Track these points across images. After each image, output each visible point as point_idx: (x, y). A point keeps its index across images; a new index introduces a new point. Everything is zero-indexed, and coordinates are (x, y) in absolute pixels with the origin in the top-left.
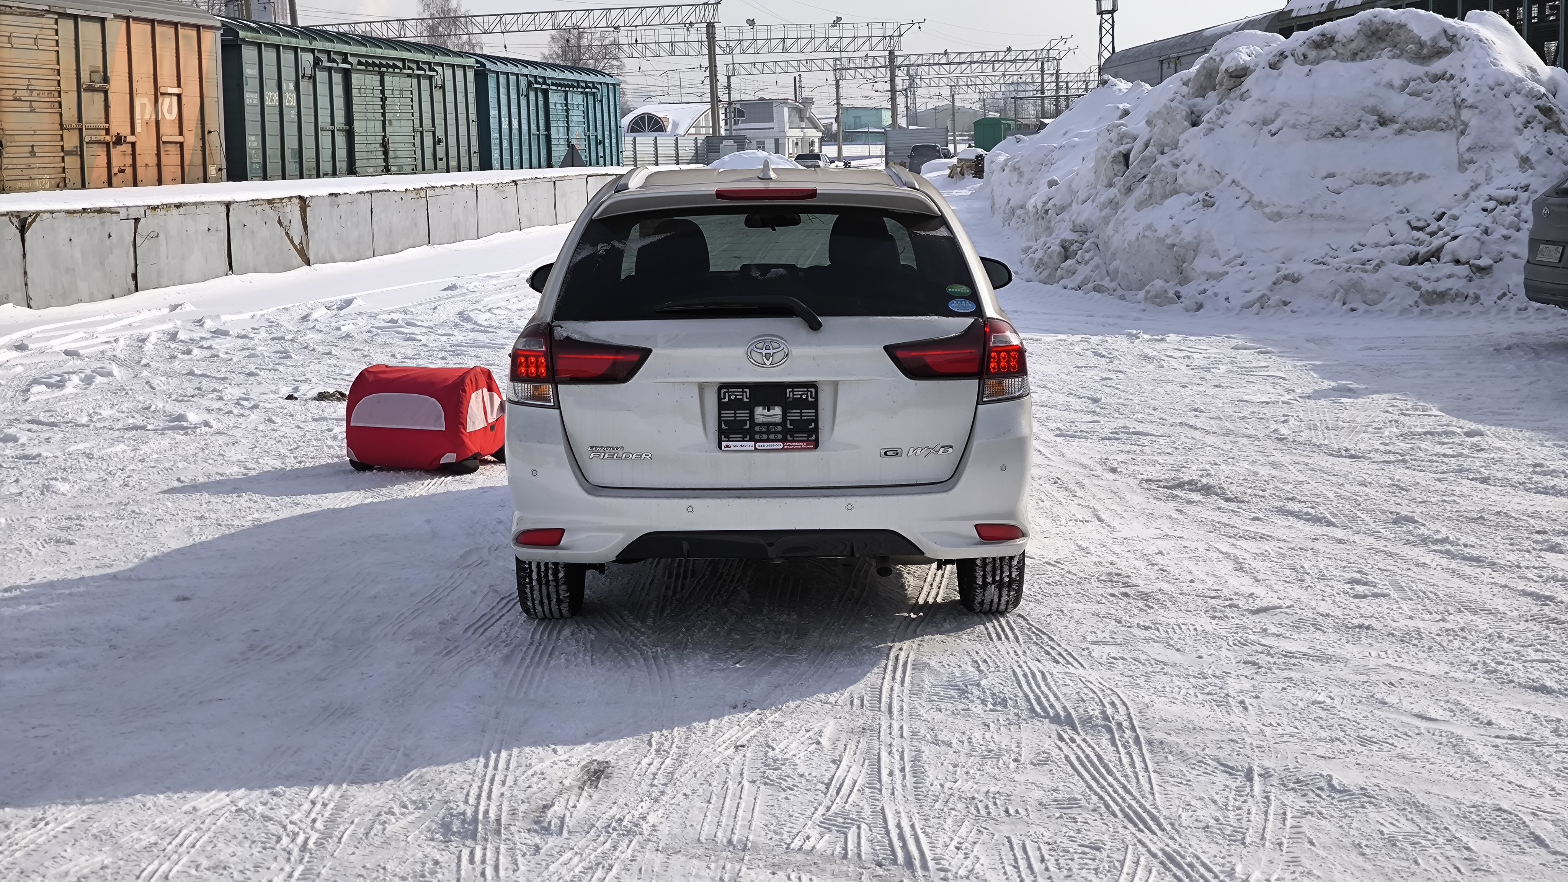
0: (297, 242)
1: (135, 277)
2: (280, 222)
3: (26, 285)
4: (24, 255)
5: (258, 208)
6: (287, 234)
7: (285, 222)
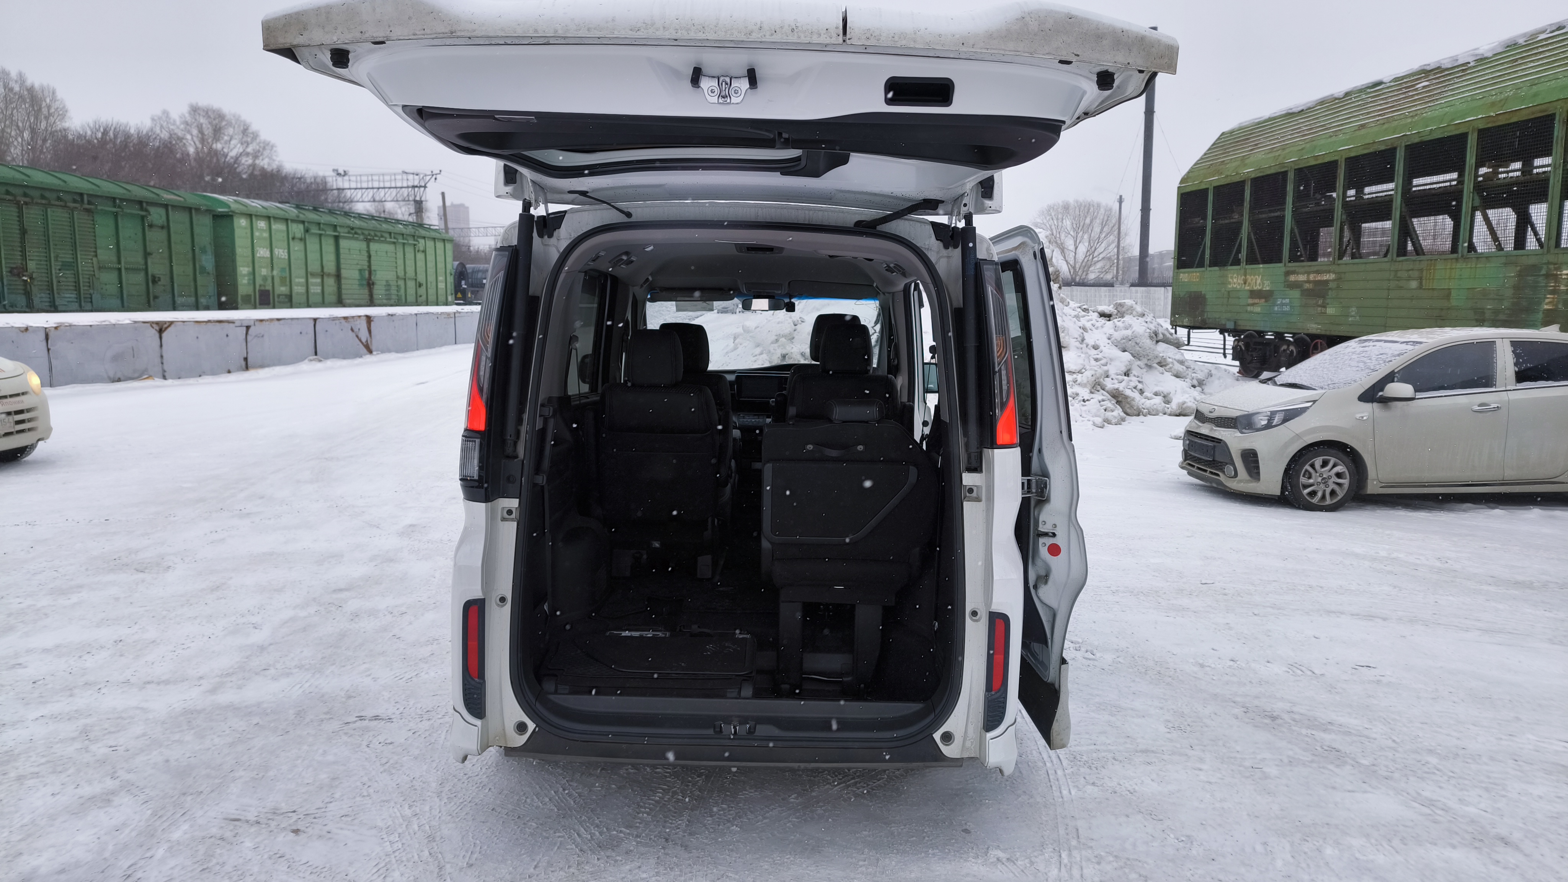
0: (364, 340)
1: (246, 359)
2: (352, 330)
3: (162, 363)
4: (161, 346)
5: (337, 322)
6: (357, 336)
7: (356, 330)
